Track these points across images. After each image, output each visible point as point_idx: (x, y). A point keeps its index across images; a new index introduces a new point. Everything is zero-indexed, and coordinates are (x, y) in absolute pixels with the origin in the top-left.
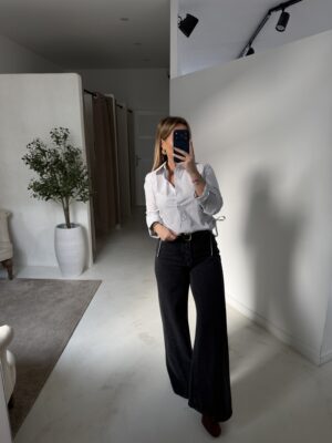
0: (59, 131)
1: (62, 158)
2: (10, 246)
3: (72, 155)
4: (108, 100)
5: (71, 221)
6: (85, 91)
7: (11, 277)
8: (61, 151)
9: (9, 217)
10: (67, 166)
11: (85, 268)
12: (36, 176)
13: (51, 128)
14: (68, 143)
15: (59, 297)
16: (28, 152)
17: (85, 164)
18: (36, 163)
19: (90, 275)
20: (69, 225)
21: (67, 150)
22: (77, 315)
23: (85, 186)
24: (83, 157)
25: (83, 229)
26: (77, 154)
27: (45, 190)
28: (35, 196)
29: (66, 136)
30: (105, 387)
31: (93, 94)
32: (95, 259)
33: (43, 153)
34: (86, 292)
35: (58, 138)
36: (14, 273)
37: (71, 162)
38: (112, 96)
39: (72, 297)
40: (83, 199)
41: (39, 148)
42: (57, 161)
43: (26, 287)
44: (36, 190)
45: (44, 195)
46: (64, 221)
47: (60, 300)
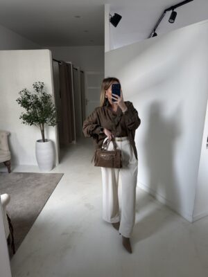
0: (38, 84)
1: (40, 100)
2: (9, 152)
3: (46, 98)
4: (68, 66)
5: (46, 138)
6: (54, 60)
7: (10, 171)
8: (39, 96)
9: (9, 136)
10: (43, 105)
11: (54, 166)
12: (24, 111)
13: (33, 82)
14: (43, 91)
15: (38, 183)
16: (19, 97)
17: (54, 103)
18: (24, 103)
19: (57, 170)
20: (44, 140)
21: (42, 95)
22: (49, 193)
23: (54, 117)
24: (53, 100)
25: (53, 142)
26: (49, 97)
27: (30, 119)
28: (24, 123)
29: (42, 87)
30: (64, 234)
31: (59, 62)
32: (60, 161)
33: (29, 97)
34: (54, 180)
35: (37, 88)
36: (11, 169)
37: (45, 102)
38: (70, 63)
39: (46, 183)
40: (53, 125)
41: (26, 94)
42: (37, 102)
43: (18, 177)
44: (25, 119)
45: (29, 122)
46: (41, 138)
47: (39, 185)
